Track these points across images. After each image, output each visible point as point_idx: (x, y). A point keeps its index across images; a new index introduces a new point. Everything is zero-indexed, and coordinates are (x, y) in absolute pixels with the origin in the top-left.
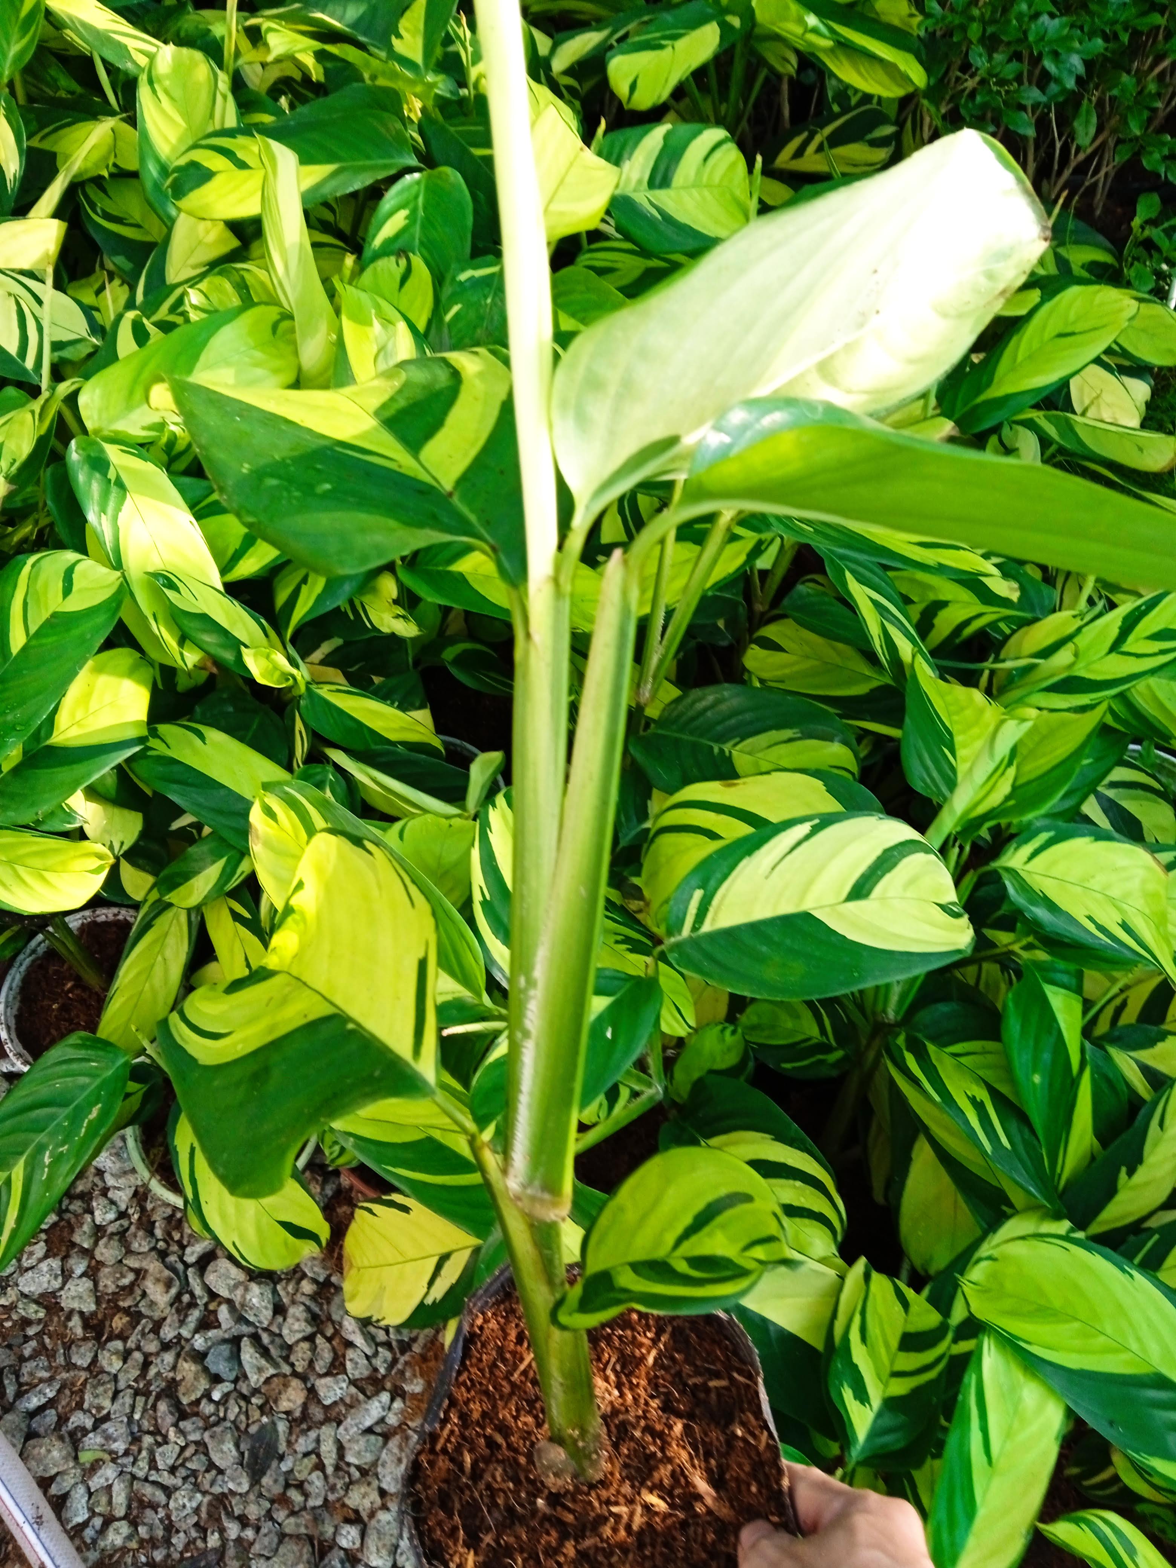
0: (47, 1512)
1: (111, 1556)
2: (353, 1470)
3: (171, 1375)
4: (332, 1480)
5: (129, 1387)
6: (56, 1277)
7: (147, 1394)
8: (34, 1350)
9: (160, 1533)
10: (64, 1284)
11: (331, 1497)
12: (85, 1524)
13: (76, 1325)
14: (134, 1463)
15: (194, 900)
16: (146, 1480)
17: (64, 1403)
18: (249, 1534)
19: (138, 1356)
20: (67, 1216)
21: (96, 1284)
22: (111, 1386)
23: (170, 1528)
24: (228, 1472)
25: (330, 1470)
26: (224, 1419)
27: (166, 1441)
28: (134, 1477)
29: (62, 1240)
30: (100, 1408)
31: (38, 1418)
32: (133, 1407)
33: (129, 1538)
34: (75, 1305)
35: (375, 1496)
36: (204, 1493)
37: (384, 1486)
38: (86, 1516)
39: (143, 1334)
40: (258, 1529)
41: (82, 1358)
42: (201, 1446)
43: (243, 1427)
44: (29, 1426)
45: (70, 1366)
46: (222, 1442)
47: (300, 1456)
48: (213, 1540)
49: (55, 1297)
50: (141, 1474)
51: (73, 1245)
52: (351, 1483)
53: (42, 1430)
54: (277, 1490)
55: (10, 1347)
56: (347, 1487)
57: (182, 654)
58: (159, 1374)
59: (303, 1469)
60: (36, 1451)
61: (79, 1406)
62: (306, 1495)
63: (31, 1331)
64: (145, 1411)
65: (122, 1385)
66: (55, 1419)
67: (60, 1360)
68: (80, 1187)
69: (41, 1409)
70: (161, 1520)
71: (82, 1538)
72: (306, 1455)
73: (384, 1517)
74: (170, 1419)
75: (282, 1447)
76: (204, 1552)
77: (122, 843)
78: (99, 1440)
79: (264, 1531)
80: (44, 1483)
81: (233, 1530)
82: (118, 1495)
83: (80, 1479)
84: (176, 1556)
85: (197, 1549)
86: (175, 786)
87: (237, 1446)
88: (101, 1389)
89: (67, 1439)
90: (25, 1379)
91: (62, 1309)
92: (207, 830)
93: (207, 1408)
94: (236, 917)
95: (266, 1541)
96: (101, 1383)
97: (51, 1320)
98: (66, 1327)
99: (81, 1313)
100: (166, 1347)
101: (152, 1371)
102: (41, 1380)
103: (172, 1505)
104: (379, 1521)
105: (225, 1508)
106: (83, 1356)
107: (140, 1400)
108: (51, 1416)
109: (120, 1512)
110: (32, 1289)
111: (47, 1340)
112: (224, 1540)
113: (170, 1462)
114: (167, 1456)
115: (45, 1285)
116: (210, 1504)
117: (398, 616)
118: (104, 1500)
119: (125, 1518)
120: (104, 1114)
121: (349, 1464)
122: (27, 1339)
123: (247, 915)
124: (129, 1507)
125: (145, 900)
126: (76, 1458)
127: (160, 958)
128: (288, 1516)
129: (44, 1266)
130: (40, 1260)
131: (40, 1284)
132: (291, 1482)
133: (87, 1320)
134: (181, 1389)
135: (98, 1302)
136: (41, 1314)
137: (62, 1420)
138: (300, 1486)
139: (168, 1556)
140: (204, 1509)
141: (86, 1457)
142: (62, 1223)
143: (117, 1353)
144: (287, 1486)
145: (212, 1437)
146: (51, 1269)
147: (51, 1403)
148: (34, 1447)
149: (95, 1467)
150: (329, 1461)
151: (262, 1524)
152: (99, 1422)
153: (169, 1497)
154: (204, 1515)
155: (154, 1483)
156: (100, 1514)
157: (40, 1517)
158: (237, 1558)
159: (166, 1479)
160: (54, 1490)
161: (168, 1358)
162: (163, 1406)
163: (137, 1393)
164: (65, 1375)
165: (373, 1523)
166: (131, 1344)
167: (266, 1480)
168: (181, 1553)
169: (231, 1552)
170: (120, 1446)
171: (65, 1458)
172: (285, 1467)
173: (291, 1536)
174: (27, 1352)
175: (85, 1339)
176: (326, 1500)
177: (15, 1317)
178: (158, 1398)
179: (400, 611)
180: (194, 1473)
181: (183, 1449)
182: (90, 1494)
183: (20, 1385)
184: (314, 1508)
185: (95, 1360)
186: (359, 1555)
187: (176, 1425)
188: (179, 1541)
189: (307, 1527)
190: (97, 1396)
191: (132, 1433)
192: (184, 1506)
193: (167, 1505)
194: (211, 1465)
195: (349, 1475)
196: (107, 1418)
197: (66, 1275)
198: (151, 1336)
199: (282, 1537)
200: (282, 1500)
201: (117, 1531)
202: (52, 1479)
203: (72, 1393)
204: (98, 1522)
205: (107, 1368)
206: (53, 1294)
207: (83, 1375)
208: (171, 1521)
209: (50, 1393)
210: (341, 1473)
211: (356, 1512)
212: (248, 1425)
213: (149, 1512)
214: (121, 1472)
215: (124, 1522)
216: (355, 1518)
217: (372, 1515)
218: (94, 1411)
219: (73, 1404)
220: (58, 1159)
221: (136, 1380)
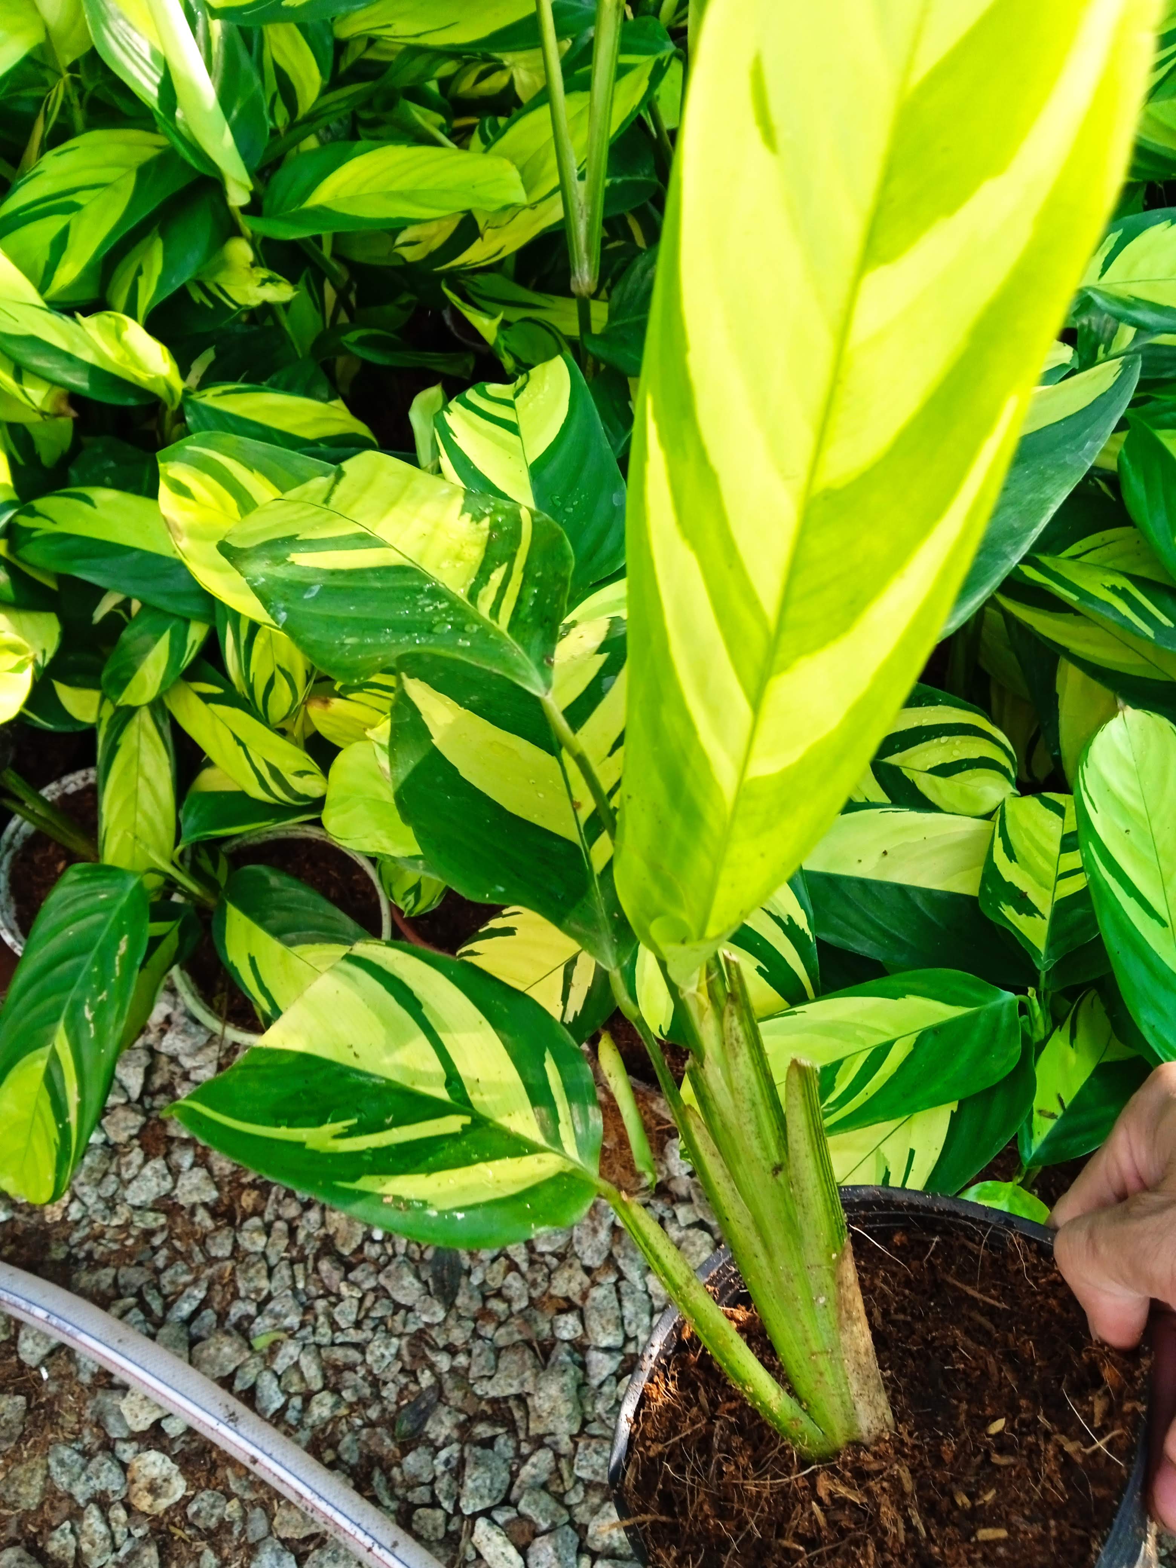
0: (240, 1408)
1: (323, 1430)
2: (548, 1258)
3: (322, 1231)
4: (530, 1276)
5: (282, 1259)
6: (164, 1177)
7: (303, 1259)
8: (168, 1258)
9: (367, 1391)
10: (175, 1181)
11: (535, 1294)
12: (284, 1408)
13: (203, 1218)
14: (314, 1332)
15: (150, 693)
16: (333, 1344)
17: (218, 1299)
18: (462, 1360)
19: (280, 1225)
20: (153, 1114)
21: (210, 1170)
22: (262, 1265)
23: (376, 1383)
24: (418, 1306)
25: (524, 1267)
26: (395, 1255)
27: (340, 1298)
28: (319, 1346)
29: (157, 1139)
30: (258, 1291)
31: (195, 1323)
32: (293, 1277)
33: (336, 1405)
34: (195, 1198)
35: (581, 1276)
36: (400, 1336)
37: (587, 1262)
38: (282, 1400)
39: (278, 1202)
40: (469, 1353)
41: (221, 1248)
42: (380, 1292)
43: (417, 1256)
44: (189, 1334)
45: (211, 1261)
46: (400, 1278)
47: (488, 1263)
48: (426, 1379)
49: (171, 1198)
50: (325, 1340)
51: (171, 1140)
52: (551, 1272)
53: (204, 1333)
54: (476, 1305)
55: (140, 1264)
56: (549, 1278)
57: (24, 392)
58: (309, 1236)
59: (496, 1276)
60: (205, 1354)
61: (236, 1296)
62: (509, 1301)
63: (157, 1241)
64: (307, 1277)
65: (273, 1260)
66: (214, 1317)
67: (199, 1258)
68: (158, 1081)
69: (196, 1313)
70: (364, 1378)
71: (286, 1422)
72: (494, 1260)
73: (597, 1293)
74: (337, 1275)
75: (466, 1262)
76: (421, 1394)
77: (44, 652)
78: (269, 1321)
79: (476, 1351)
80: (227, 1382)
81: (443, 1362)
82: (308, 1369)
83: (262, 1367)
84: (392, 1408)
85: (412, 1393)
86: (79, 562)
87: (418, 1276)
88: (252, 1272)
89: (235, 1332)
90: (168, 1289)
91: (182, 1208)
92: (136, 605)
93: (372, 1251)
94: (207, 698)
95: (482, 1361)
96: (250, 1266)
97: (175, 1222)
98: (193, 1224)
99: (205, 1205)
100: (306, 1206)
101: (301, 1235)
102: (186, 1285)
103: (369, 1359)
104: (594, 1299)
105: (427, 1343)
106: (222, 1246)
107: (299, 1269)
108: (209, 1316)
109: (317, 1384)
110: (143, 1198)
111: (177, 1244)
112: (438, 1377)
113: (352, 1318)
114: (346, 1313)
115: (156, 1189)
116: (410, 1344)
117: (263, 282)
118: (295, 1378)
119: (325, 1388)
120: (133, 946)
121: (542, 1254)
122: (155, 1250)
123: (217, 690)
124: (325, 1377)
125: (100, 720)
126: (251, 1347)
127: (141, 781)
128: (497, 1329)
129: (147, 1171)
130: (141, 1167)
131: (149, 1190)
132: (486, 1293)
133: (213, 1211)
134: (339, 1242)
135: (219, 1187)
136: (162, 1220)
137: (222, 1316)
138: (499, 1294)
139: (384, 1410)
140: (405, 1352)
141: (261, 1343)
142: (151, 1123)
143: (256, 1229)
144: (485, 1299)
145: (388, 1277)
146: (156, 1171)
147: (205, 1303)
148: (202, 1350)
149: (274, 1349)
150: (520, 1256)
151: (471, 1346)
152: (262, 1305)
153: (363, 1353)
154: (407, 1358)
155: (342, 1344)
156: (296, 1394)
157: (233, 1414)
158: (457, 1387)
159: (354, 1336)
160: (238, 1386)
161: (314, 1215)
162: (325, 1265)
163: (292, 1262)
164: (209, 1272)
165: (589, 1303)
166: (268, 1216)
167: (460, 1301)
168: (397, 1403)
169: (449, 1384)
170: (293, 1320)
171: (240, 1350)
172: (476, 1280)
173: (506, 1348)
174: (160, 1260)
175: (218, 1229)
176: (531, 1299)
177: (134, 1232)
178: (317, 1259)
179: (264, 273)
180: (382, 1320)
181: (361, 1300)
182: (279, 1378)
183: (165, 1297)
184: (521, 1311)
185: (236, 1246)
186: (586, 1342)
187: (345, 1279)
188: (389, 1392)
189: (520, 1332)
190: (251, 1280)
191: (302, 1304)
192: (383, 1356)
193: (364, 1362)
194: (397, 1307)
195: (547, 1265)
196: (269, 1298)
197: (175, 1172)
198: (288, 1200)
199: (498, 1351)
200: (485, 1314)
201: (320, 1403)
202: (232, 1376)
203: (224, 1286)
204: (297, 1402)
205: (252, 1249)
206: (168, 1196)
207: (229, 1265)
208: (375, 1376)
209: (200, 1294)
210: (537, 1266)
211: (567, 1299)
212: (422, 1253)
213: (348, 1375)
214: (304, 1346)
215: (324, 1393)
216: (568, 1306)
217: (585, 1296)
218: (253, 1296)
219: (229, 1297)
220: (100, 1010)
221: (287, 1250)
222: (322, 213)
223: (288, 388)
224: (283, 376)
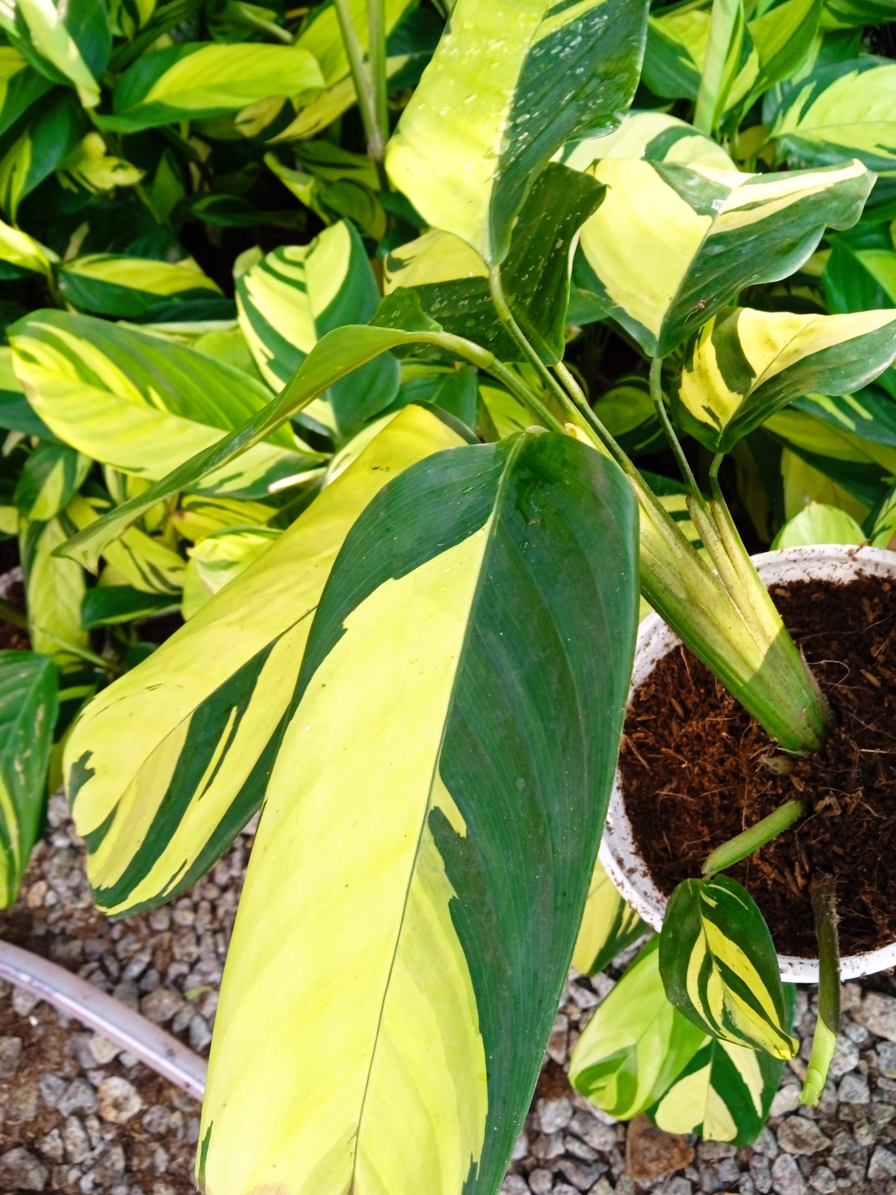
0: (176, 1045)
5: (207, 930)
7: (223, 929)
8: (122, 931)
15: (52, 510)
17: (160, 961)
19: (205, 905)
22: (191, 936)
30: (189, 955)
31: (143, 980)
32: (215, 944)
38: (208, 1038)
39: (203, 887)
44: (139, 989)
45: (154, 933)
53: (150, 988)
55: (101, 937)
58: (226, 912)
60: (150, 1005)
61: (173, 959)
64: (225, 943)
65: (200, 931)
66: (158, 975)
67: (144, 931)
69: (143, 974)
78: (198, 978)
80: (167, 1025)
83: (193, 1013)
88: (184, 941)
89: (172, 987)
90: (122, 955)
94: (99, 510)
96: (183, 936)
100: (224, 889)
101: (220, 912)
102: (136, 952)
106: (160, 922)
107: (219, 937)
108: (153, 975)
111: (129, 920)
117: (115, 168)
120: (48, 713)
122: (113, 925)
123: (103, 503)
125: (20, 531)
126: (184, 999)
137: (163, 975)
141: (192, 994)
143: (186, 908)
147: (150, 965)
148: (148, 1002)
149: (201, 999)
152: (192, 966)
157: (171, 1050)
160: (176, 1028)
161: (230, 896)
163: (215, 932)
164: (153, 941)
166: (196, 897)
170: (216, 976)
171: (176, 1001)
174: (116, 933)
179: (114, 161)
182: (206, 1021)
185: (172, 922)
190: (183, 947)
196: (198, 960)
198: (210, 886)
202: (171, 1020)
203: (164, 952)
205: (184, 923)
207: (167, 935)
209: (146, 958)
218: (186, 959)
219: (168, 960)
220: (27, 764)
221: (211, 923)
222: (158, 107)
223: (144, 254)
224: (140, 244)
